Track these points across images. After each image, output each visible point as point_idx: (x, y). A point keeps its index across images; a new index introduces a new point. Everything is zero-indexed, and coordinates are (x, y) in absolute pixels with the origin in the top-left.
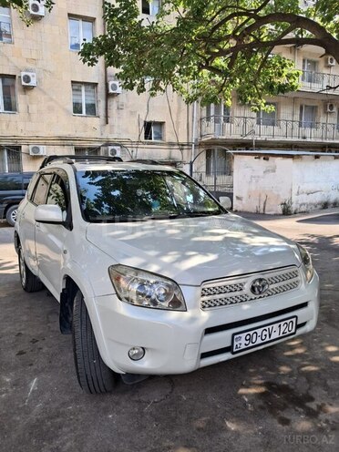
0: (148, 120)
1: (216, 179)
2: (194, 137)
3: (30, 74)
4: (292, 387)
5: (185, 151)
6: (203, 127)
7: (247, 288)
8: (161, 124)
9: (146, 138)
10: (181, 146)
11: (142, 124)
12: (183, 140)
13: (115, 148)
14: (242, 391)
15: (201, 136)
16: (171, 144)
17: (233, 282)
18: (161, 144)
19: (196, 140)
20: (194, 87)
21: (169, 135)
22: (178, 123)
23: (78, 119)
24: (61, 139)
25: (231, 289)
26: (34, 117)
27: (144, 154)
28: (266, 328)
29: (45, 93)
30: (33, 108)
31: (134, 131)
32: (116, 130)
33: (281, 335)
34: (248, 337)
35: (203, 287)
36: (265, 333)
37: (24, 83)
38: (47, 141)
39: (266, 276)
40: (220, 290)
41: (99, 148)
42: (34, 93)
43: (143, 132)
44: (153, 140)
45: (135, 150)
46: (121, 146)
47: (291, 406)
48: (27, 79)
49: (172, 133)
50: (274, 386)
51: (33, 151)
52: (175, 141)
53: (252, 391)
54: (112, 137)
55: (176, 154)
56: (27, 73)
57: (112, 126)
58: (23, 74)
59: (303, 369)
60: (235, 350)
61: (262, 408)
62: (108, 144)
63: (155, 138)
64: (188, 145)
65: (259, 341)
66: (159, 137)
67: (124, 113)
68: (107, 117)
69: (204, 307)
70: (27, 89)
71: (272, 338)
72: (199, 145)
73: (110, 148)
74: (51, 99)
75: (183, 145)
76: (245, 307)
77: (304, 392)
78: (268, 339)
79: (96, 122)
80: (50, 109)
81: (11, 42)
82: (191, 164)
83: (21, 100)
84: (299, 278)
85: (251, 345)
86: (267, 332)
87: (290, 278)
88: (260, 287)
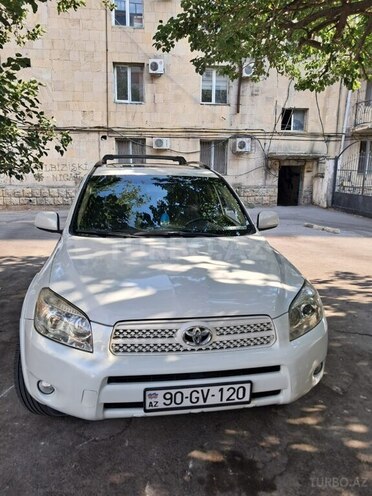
0: (287, 107)
1: (365, 179)
2: (345, 126)
3: (157, 61)
4: (260, 466)
5: (332, 144)
6: (359, 113)
7: (179, 335)
8: (304, 111)
9: (283, 128)
10: (327, 138)
11: (280, 112)
12: (330, 129)
13: (244, 140)
14: (195, 454)
15: (356, 125)
16: (315, 135)
17: (159, 327)
18: (302, 135)
19: (348, 130)
20: (308, 67)
21: (312, 125)
22: (326, 110)
23: (206, 107)
24: (186, 130)
25: (156, 334)
26: (159, 107)
27: (279, 147)
28: (199, 389)
29: (172, 80)
30: (160, 97)
31: (269, 120)
32: (247, 119)
33: (224, 401)
34: (168, 396)
35: (117, 327)
36: (195, 395)
37: (151, 71)
38: (172, 134)
39: (210, 325)
40: (133, 334)
41: (227, 141)
42: (160, 81)
43: (280, 120)
44: (292, 131)
45: (268, 142)
46: (252, 138)
47: (237, 489)
48: (155, 66)
49: (317, 122)
50: (238, 459)
51: (157, 144)
52: (319, 130)
53: (208, 457)
54: (242, 127)
55: (320, 147)
56: (155, 60)
57: (244, 115)
58: (151, 61)
59: (295, 446)
60: (148, 408)
61: (201, 481)
62: (237, 135)
63: (295, 128)
64: (336, 136)
65: (187, 403)
66: (301, 126)
67: (259, 99)
68: (238, 104)
69: (117, 351)
70: (154, 77)
71: (207, 403)
72: (352, 136)
73: (239, 140)
74: (178, 87)
75: (329, 136)
76: (172, 358)
77: (269, 477)
78: (201, 402)
79: (225, 111)
80: (177, 98)
81: (142, 27)
82: (336, 159)
83: (148, 89)
84: (272, 333)
85: (173, 405)
86: (200, 395)
87: (255, 331)
88: (197, 338)
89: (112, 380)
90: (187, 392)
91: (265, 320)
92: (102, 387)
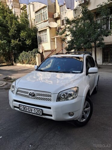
33: (36, 113)
35: (18, 89)
40: (21, 91)
60: (20, 109)
69: (18, 95)
71: (32, 112)
78: (30, 111)
84: (51, 98)
85: (25, 110)
86: (30, 109)
87: (47, 96)
88: (33, 95)
89: (15, 101)
90: (27, 108)
91: (50, 94)
92: (13, 102)
